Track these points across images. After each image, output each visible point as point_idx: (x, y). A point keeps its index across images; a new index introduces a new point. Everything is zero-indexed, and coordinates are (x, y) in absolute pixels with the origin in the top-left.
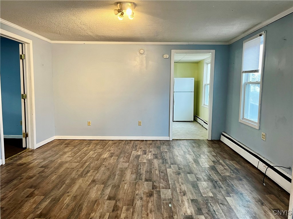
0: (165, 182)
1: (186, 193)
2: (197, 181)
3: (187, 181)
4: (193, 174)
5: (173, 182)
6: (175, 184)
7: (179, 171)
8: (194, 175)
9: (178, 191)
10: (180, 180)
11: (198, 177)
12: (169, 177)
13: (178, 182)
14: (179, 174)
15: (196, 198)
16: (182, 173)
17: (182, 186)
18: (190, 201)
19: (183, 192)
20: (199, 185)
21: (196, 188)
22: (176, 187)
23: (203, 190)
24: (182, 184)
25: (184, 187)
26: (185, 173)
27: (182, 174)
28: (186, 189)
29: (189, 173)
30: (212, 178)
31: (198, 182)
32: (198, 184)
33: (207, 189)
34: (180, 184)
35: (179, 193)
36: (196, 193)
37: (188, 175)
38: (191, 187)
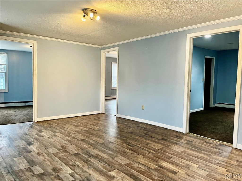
0: (61, 157)
1: (37, 154)
2: (31, 168)
3: (40, 165)
4: (38, 175)
5: (54, 159)
6: (51, 158)
7: (57, 174)
8: (36, 173)
9: (44, 154)
10: (49, 163)
11: (31, 172)
12: (62, 163)
13: (49, 161)
14: (54, 170)
15: (28, 154)
16: (52, 171)
17: (44, 159)
18: (32, 151)
19: (40, 154)
20: (27, 164)
21: (29, 160)
22: (48, 156)
23: (22, 161)
24: (44, 160)
25: (41, 158)
26: (48, 172)
27: (50, 171)
28: (39, 157)
29: (43, 174)
30: (12, 176)
31: (29, 167)
32: (29, 164)
33: (19, 162)
34: (46, 160)
35: (43, 153)
36: (29, 157)
37: (42, 171)
38: (34, 160)
